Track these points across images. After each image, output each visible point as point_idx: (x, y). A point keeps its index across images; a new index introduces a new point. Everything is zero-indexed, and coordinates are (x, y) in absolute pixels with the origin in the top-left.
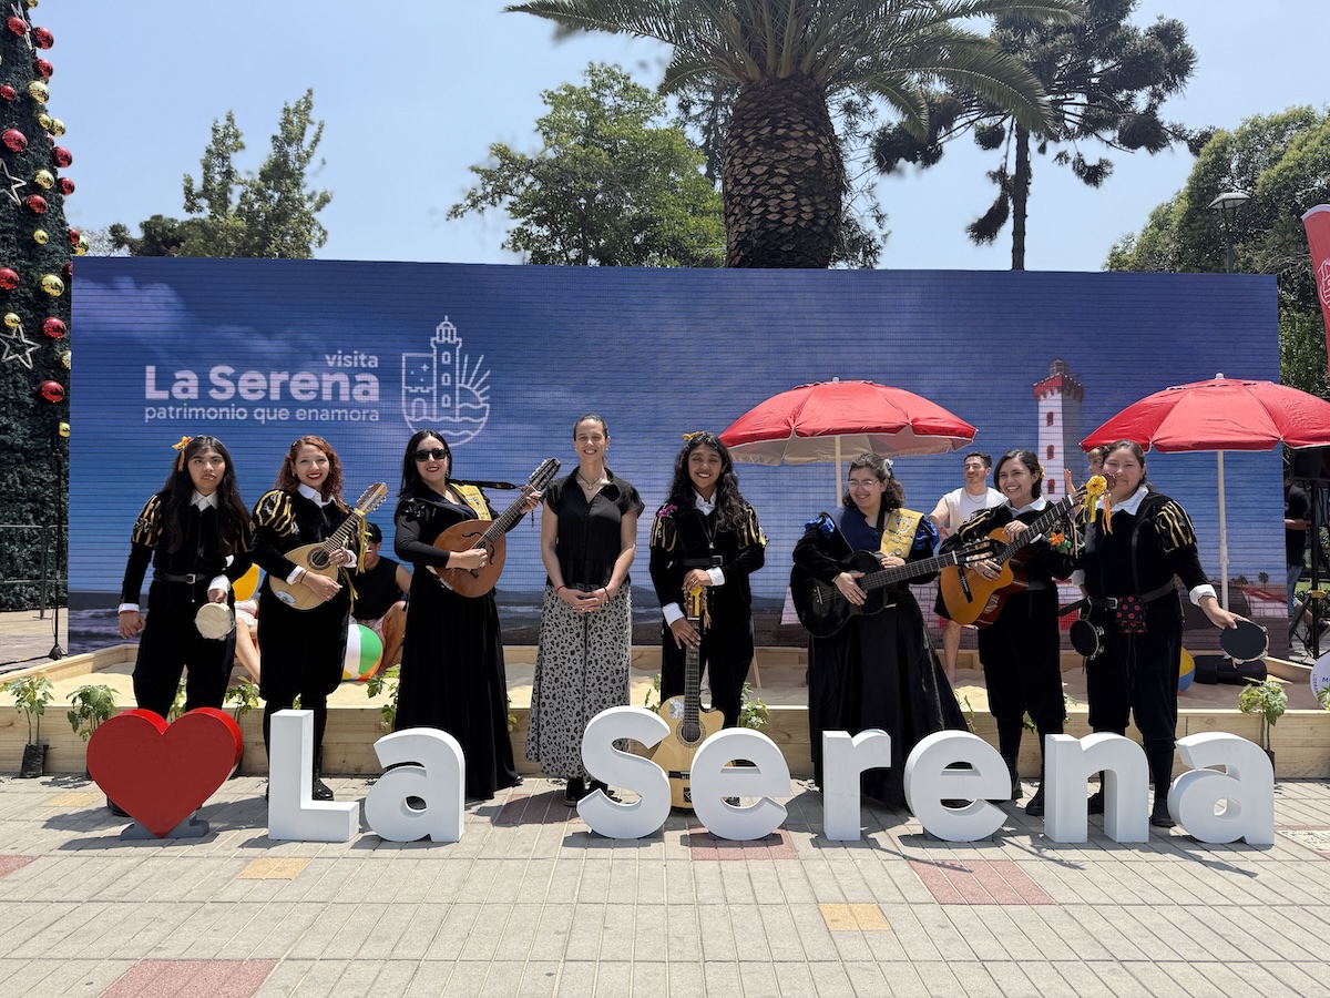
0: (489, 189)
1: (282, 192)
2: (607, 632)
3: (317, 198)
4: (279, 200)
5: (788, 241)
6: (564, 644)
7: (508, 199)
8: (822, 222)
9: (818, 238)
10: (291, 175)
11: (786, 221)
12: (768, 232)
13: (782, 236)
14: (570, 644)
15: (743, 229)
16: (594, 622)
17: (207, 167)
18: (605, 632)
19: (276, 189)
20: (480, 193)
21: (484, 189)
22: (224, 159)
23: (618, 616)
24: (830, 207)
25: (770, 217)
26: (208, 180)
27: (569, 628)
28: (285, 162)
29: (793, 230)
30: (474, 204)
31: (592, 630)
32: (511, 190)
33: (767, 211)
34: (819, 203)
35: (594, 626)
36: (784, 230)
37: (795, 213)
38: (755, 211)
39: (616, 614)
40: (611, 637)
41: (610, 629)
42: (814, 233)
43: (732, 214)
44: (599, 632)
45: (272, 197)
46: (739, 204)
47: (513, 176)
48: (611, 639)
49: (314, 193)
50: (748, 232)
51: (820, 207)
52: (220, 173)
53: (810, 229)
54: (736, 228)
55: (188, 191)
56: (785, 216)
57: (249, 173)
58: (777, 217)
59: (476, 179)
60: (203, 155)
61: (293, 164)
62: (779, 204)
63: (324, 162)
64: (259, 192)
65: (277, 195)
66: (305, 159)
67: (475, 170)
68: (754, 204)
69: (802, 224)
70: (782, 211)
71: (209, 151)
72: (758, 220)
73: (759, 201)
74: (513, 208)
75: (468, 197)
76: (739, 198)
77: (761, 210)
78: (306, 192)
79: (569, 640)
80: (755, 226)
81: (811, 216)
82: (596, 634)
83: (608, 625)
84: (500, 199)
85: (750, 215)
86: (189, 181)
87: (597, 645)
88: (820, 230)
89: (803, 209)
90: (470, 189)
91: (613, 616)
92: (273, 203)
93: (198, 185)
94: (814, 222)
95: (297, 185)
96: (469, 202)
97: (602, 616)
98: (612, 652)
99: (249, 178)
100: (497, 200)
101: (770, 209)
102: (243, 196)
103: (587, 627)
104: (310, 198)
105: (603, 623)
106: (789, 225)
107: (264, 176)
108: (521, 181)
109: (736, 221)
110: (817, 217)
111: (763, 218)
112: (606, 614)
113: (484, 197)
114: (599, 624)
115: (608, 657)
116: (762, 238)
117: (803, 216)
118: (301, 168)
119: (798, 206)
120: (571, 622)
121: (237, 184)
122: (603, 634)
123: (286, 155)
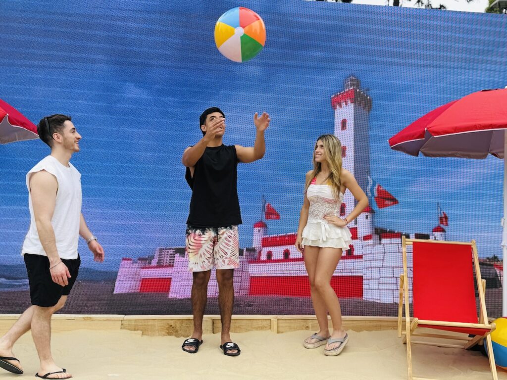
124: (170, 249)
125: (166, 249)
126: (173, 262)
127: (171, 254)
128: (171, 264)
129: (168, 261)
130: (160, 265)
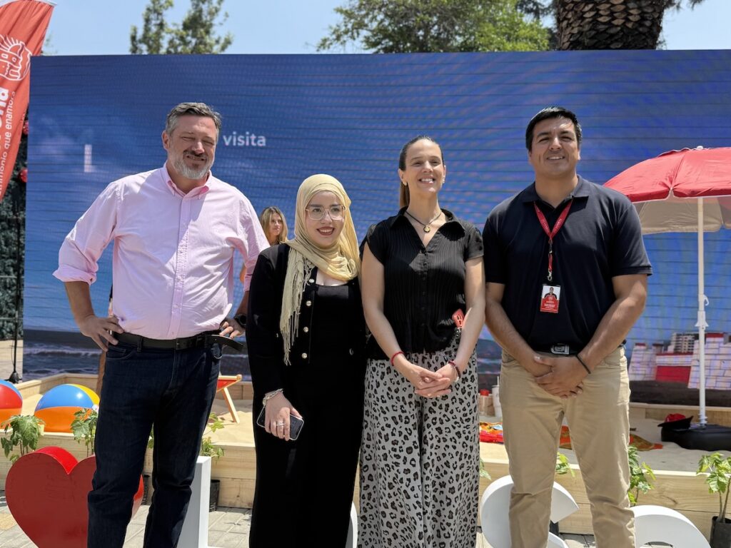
0: (350, 26)
1: (198, 39)
2: (449, 425)
3: (222, 41)
4: (196, 44)
5: (616, 41)
6: (397, 437)
7: (364, 33)
8: (648, 23)
9: (644, 37)
10: (203, 25)
11: (615, 22)
12: (598, 33)
13: (612, 36)
14: (406, 437)
15: (575, 31)
16: (431, 410)
17: (148, 21)
18: (446, 424)
19: (194, 36)
20: (343, 29)
21: (346, 26)
22: (159, 14)
23: (464, 405)
24: (654, 11)
25: (601, 19)
26: (147, 29)
27: (404, 415)
28: (200, 16)
29: (622, 30)
30: (338, 38)
31: (429, 421)
32: (366, 26)
33: (598, 15)
34: (645, 7)
35: (431, 416)
36: (612, 31)
37: (623, 16)
38: (587, 15)
39: (461, 401)
40: (453, 432)
41: (452, 422)
42: (641, 33)
43: (565, 19)
44: (438, 425)
45: (190, 42)
46: (572, 10)
47: (367, 14)
48: (453, 434)
49: (219, 38)
50: (580, 33)
51: (646, 10)
52: (155, 25)
53: (636, 29)
54: (568, 31)
55: (133, 38)
56: (614, 18)
57: (175, 25)
58: (607, 19)
59: (340, 18)
60: (144, 11)
61: (206, 17)
62: (609, 9)
63: (227, 15)
64: (182, 38)
65: (194, 41)
66: (213, 14)
67: (340, 11)
68: (587, 9)
69: (630, 25)
70: (612, 14)
71: (148, 9)
72: (589, 23)
73: (591, 6)
74: (367, 40)
75: (334, 33)
76: (572, 5)
77: (592, 13)
78: (215, 37)
79: (405, 433)
80: (587, 28)
81: (637, 18)
82: (434, 427)
83: (450, 416)
84: (358, 34)
85: (582, 18)
86: (135, 30)
87: (435, 442)
88: (645, 30)
89: (631, 12)
90: (334, 26)
91: (457, 404)
92: (191, 46)
93: (140, 34)
94: (640, 23)
95: (207, 32)
96: (334, 37)
97: (444, 403)
98: (453, 452)
99: (174, 28)
100: (355, 35)
101: (601, 12)
102: (171, 42)
103: (422, 417)
104: (217, 42)
105: (443, 412)
106: (617, 26)
107: (186, 26)
108: (374, 18)
109: (569, 25)
110: (643, 19)
111: (594, 20)
112: (448, 401)
113: (346, 32)
114: (438, 414)
115: (448, 458)
116: (592, 38)
117: (631, 18)
118: (211, 20)
119: (626, 11)
120: (407, 408)
121: (167, 33)
122: (443, 427)
123: (201, 11)
124: (689, 335)
125: (684, 335)
126: (692, 350)
127: (690, 341)
128: (690, 351)
129: (687, 348)
130: (677, 352)
